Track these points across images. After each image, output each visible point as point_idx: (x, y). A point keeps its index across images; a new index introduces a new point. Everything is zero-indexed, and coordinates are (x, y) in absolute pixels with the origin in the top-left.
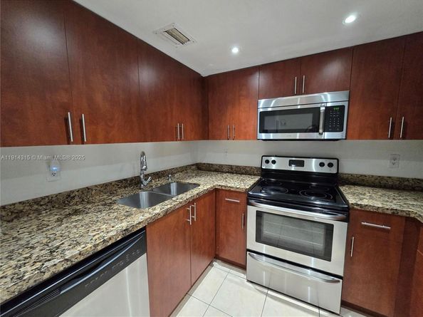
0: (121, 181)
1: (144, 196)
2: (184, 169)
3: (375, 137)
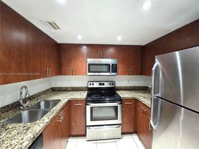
0: (4, 108)
1: (25, 114)
2: (45, 92)
3: (125, 74)
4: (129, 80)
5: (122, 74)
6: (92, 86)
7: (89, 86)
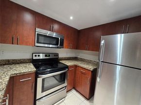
4: (67, 53)
5: (65, 48)
6: (37, 58)
7: (34, 58)
